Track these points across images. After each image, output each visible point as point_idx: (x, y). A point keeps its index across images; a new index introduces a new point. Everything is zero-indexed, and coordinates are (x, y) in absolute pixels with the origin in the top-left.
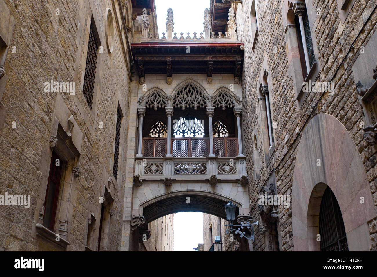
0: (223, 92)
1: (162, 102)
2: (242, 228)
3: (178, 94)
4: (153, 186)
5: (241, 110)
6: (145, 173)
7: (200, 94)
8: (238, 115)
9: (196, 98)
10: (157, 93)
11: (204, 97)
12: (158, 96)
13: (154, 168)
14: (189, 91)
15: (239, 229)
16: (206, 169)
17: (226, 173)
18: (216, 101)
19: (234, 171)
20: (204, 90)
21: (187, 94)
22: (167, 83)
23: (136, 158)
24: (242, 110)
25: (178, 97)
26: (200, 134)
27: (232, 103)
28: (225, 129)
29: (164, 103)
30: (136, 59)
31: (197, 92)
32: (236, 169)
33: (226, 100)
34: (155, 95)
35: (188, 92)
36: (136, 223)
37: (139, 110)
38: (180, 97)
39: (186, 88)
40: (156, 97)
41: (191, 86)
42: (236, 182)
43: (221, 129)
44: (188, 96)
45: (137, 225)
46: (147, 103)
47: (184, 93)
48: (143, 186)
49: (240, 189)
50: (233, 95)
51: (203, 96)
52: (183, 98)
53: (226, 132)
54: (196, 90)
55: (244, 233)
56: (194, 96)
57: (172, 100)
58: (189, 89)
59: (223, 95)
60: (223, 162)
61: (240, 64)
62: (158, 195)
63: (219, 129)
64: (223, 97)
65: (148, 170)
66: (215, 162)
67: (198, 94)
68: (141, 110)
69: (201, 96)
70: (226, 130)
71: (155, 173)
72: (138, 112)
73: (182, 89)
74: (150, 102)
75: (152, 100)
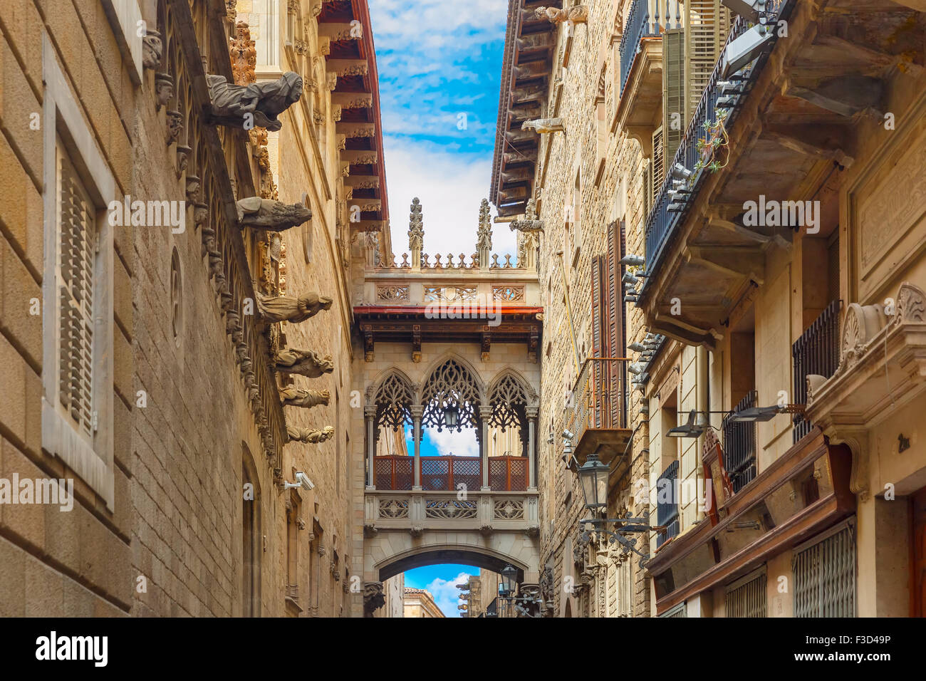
0: (508, 377)
1: (404, 394)
2: (525, 602)
3: (432, 379)
4: (394, 538)
5: (536, 412)
6: (381, 516)
7: (470, 379)
8: (531, 420)
9: (461, 386)
10: (396, 377)
11: (475, 386)
12: (397, 383)
13: (394, 509)
14: (451, 374)
15: (521, 604)
16: (475, 511)
17: (506, 517)
18: (496, 392)
19: (520, 514)
20: (474, 372)
21: (446, 379)
22: (413, 359)
23: (365, 493)
24: (538, 410)
25: (431, 384)
26: (469, 426)
27: (523, 396)
28: (515, 417)
29: (408, 395)
30: (361, 329)
31: (464, 375)
32: (522, 511)
33: (514, 391)
34: (392, 380)
35: (448, 375)
36: (371, 592)
37: (366, 410)
38: (434, 385)
39: (445, 368)
40: (394, 384)
41: (454, 363)
42: (520, 533)
43: (506, 419)
44: (449, 384)
45: (371, 595)
46: (379, 395)
47: (442, 377)
48: (378, 537)
49: (527, 543)
50: (525, 383)
51: (475, 383)
52: (441, 386)
53: (517, 424)
54: (462, 372)
55: (528, 610)
56: (458, 382)
57: (421, 391)
58: (451, 369)
59: (508, 382)
60: (503, 500)
61: (536, 339)
62: (402, 550)
63: (503, 417)
64: (508, 385)
65: (385, 513)
66: (491, 501)
67: (465, 379)
68: (370, 409)
69: (470, 384)
70: (517, 420)
71: (396, 516)
72: (365, 413)
73: (439, 369)
74: (384, 393)
75: (388, 389)
